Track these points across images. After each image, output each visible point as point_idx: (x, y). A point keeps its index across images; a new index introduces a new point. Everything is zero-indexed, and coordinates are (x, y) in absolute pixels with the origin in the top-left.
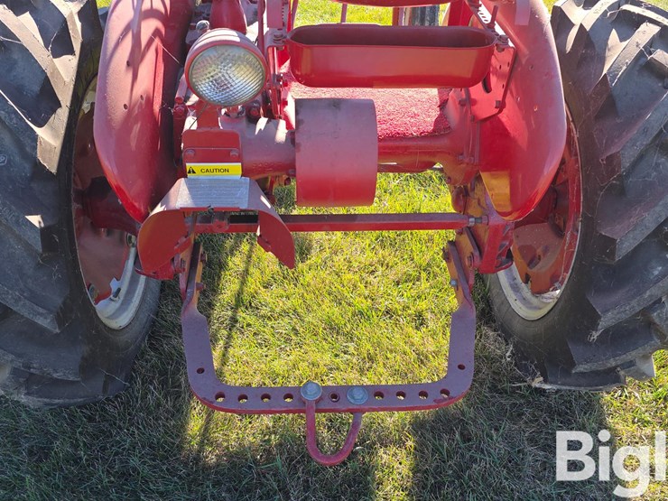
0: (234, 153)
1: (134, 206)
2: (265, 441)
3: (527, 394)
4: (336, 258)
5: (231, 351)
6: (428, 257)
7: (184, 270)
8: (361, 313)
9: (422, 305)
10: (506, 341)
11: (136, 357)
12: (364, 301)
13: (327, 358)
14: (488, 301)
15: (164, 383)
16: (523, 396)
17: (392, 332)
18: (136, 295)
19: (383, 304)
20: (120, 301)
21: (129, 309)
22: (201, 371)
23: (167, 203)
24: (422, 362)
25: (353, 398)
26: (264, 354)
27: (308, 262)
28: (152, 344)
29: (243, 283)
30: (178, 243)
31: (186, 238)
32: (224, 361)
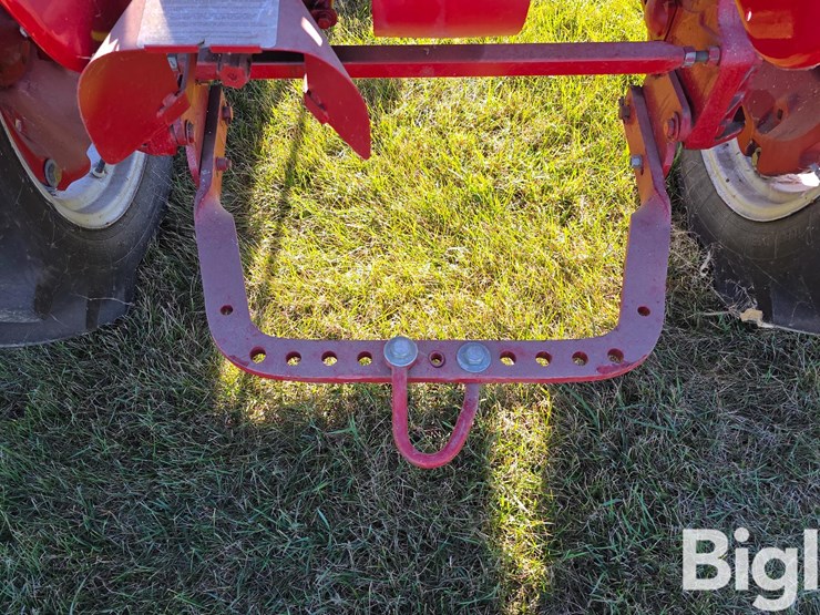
2: (334, 391)
3: (727, 328)
4: (439, 106)
6: (584, 104)
7: (191, 140)
8: (477, 199)
9: (572, 185)
10: (701, 246)
11: (142, 262)
12: (482, 178)
13: (425, 269)
14: (676, 179)
15: (183, 303)
16: (719, 332)
17: (524, 230)
18: (133, 167)
19: (513, 182)
20: (109, 177)
21: (124, 189)
22: (227, 310)
23: (120, 37)
24: (568, 277)
25: (467, 362)
26: (330, 261)
27: (396, 112)
28: (163, 242)
29: (296, 146)
30: (162, 106)
31: (176, 95)
32: (271, 271)
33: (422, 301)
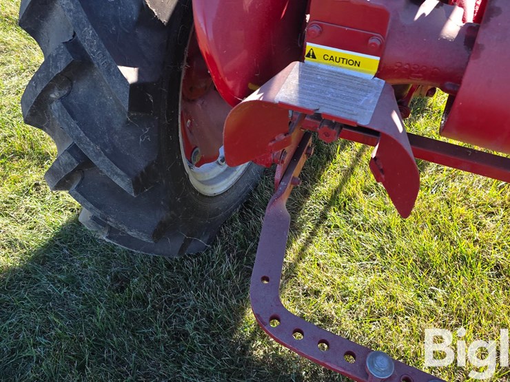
0: (375, 41)
1: (226, 86)
4: (451, 185)
5: (311, 249)
7: (282, 162)
8: (464, 259)
12: (471, 245)
15: (240, 257)
17: (496, 295)
19: (495, 256)
20: (226, 166)
21: (232, 176)
22: (266, 279)
23: (266, 92)
26: (342, 264)
28: (242, 214)
29: (344, 181)
30: (274, 140)
31: (285, 135)
32: (301, 256)
33: (401, 319)
